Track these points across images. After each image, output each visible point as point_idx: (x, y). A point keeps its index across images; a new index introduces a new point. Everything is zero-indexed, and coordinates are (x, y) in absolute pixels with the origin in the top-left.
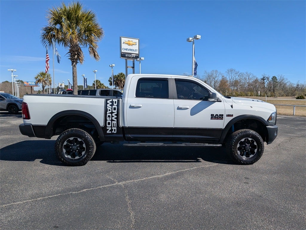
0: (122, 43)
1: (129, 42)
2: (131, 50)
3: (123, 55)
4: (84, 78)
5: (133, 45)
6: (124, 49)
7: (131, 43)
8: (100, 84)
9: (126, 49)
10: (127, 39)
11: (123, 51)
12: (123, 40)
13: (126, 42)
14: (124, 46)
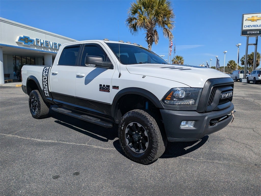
0: (244, 19)
1: (253, 18)
2: (254, 26)
3: (244, 33)
4: (217, 59)
5: (258, 20)
6: (245, 26)
7: (255, 18)
8: (234, 64)
9: (249, 26)
10: (250, 16)
11: (244, 29)
12: (246, 17)
13: (249, 19)
14: (246, 23)
